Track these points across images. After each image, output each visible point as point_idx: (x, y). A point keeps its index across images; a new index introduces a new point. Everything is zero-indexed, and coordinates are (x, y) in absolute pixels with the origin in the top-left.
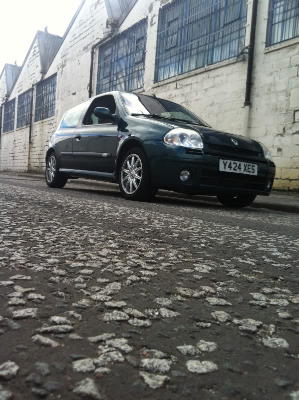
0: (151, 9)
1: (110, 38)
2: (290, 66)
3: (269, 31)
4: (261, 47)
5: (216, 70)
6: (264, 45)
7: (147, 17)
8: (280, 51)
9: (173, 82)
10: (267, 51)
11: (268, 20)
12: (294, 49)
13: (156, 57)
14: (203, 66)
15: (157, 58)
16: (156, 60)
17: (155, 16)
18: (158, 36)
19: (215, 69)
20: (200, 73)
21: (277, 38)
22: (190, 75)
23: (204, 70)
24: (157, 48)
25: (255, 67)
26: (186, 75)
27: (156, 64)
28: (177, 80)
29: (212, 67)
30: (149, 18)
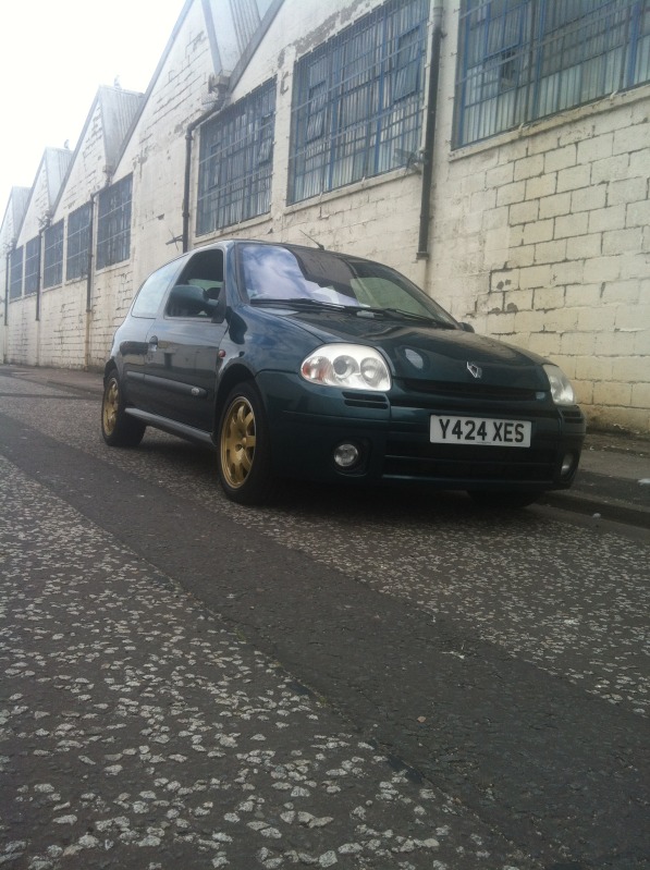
0: (281, 60)
1: (218, 112)
2: (486, 189)
3: (458, 120)
4: (444, 150)
5: (379, 188)
6: (449, 147)
7: (276, 76)
8: (471, 159)
9: (316, 205)
10: (453, 158)
11: (456, 99)
12: (492, 156)
13: (290, 154)
14: (360, 180)
16: (290, 161)
17: (287, 75)
18: (292, 114)
19: (377, 186)
20: (356, 192)
21: (471, 135)
22: (340, 195)
23: (361, 188)
24: (291, 138)
25: (435, 187)
26: (334, 194)
27: (290, 168)
28: (321, 204)
29: (373, 181)
30: (279, 79)
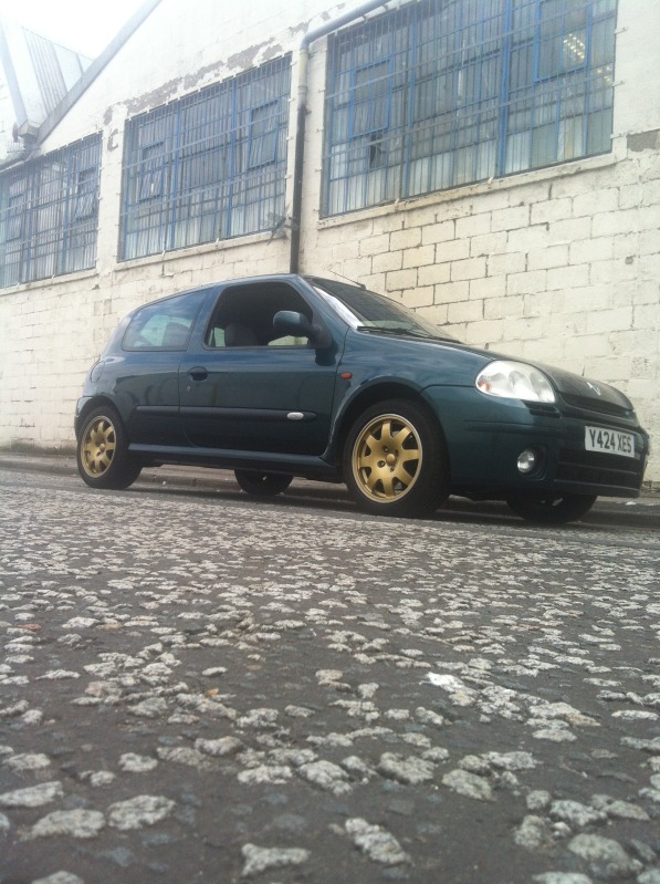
0: (108, 118)
1: (21, 163)
2: (360, 257)
3: (325, 191)
4: (311, 219)
5: (236, 250)
6: (317, 216)
7: (101, 132)
8: (343, 228)
9: (157, 263)
10: (322, 226)
11: (323, 172)
12: (365, 227)
13: (121, 212)
14: (213, 241)
15: (124, 213)
16: (121, 218)
17: (116, 132)
18: (123, 171)
19: (234, 247)
20: (208, 253)
21: (338, 206)
23: (214, 248)
24: (122, 195)
25: (303, 252)
26: (180, 253)
27: (120, 225)
28: (163, 262)
29: (228, 243)
30: (106, 136)
